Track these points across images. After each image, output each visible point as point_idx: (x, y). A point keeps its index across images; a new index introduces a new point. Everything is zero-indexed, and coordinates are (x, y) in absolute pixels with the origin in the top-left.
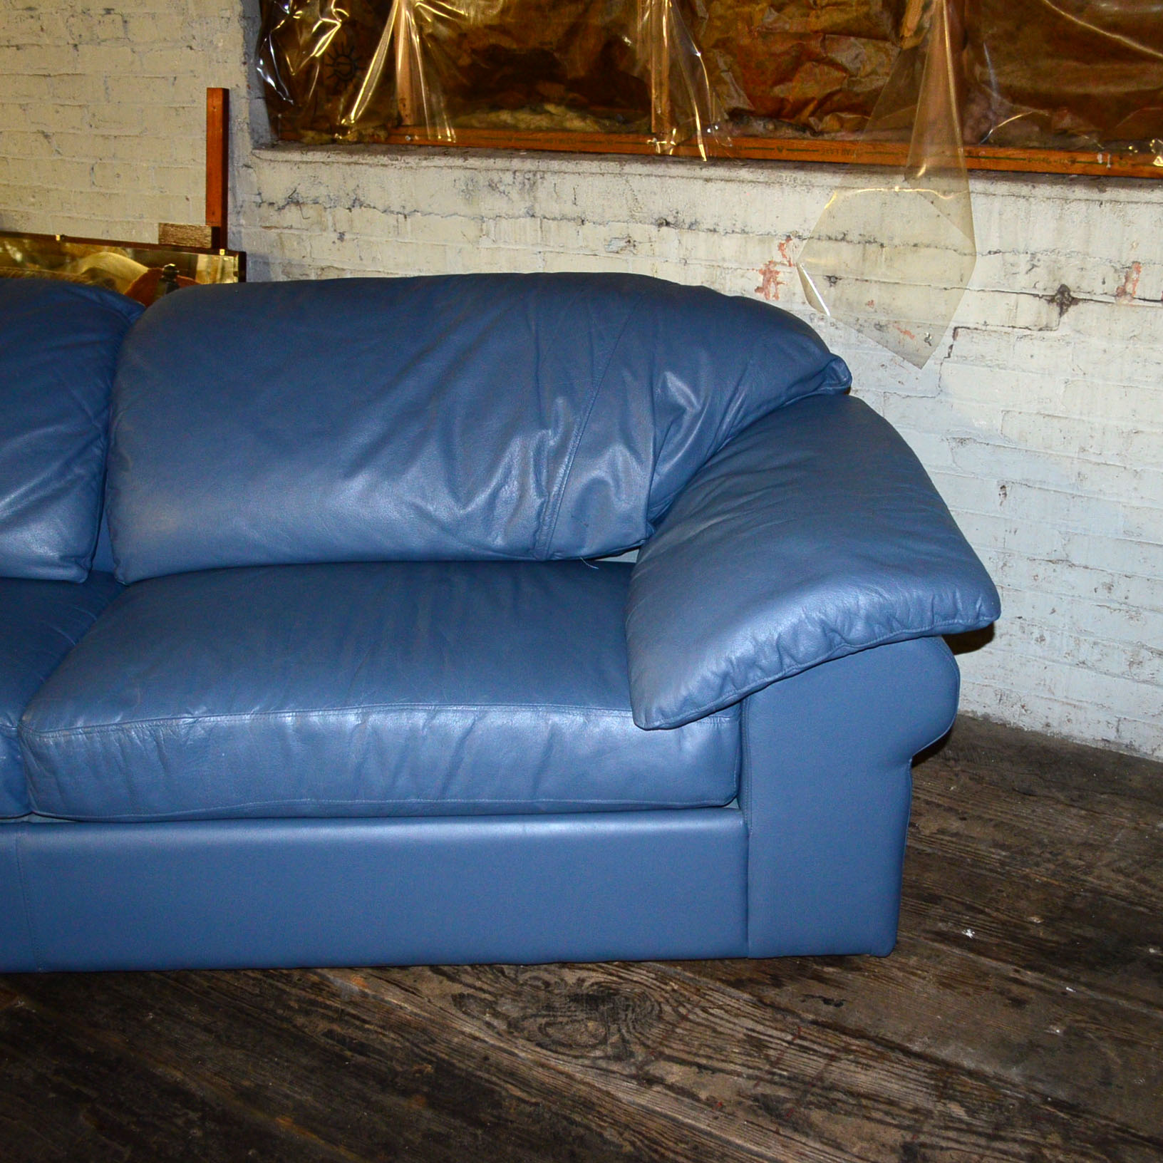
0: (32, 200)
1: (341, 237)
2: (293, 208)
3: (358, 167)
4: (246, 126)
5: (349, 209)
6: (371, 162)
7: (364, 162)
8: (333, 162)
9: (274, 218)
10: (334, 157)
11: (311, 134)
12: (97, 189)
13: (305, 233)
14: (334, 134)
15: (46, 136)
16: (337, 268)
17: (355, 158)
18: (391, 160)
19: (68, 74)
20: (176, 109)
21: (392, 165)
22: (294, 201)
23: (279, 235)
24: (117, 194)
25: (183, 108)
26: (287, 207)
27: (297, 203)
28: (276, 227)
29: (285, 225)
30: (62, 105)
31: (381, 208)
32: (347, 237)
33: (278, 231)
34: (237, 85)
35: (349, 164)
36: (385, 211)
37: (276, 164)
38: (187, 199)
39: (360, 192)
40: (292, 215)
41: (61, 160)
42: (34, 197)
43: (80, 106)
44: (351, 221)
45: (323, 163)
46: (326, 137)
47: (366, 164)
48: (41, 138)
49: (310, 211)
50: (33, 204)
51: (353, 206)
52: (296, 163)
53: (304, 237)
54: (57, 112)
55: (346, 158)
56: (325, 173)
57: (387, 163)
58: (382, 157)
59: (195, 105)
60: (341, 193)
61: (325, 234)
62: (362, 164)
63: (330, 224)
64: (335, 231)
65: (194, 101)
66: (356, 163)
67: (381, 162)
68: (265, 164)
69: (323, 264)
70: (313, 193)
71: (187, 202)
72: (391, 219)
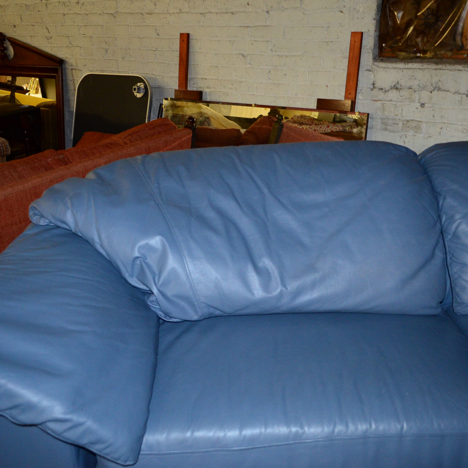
0: (231, 86)
1: (423, 105)
2: (394, 91)
3: (441, 71)
4: (370, 51)
5: (431, 92)
6: (450, 68)
7: (446, 68)
8: (426, 69)
9: (381, 95)
10: (425, 66)
11: (403, 54)
12: (271, 81)
13: (399, 103)
14: (417, 54)
15: (244, 56)
16: (417, 121)
17: (440, 66)
18: (464, 67)
19: (261, 26)
20: (326, 42)
21: (465, 70)
22: (396, 87)
23: (383, 104)
24: (284, 84)
25: (332, 42)
26: (390, 90)
27: (397, 89)
28: (381, 100)
29: (388, 100)
30: (256, 41)
31: (453, 91)
32: (426, 105)
33: (382, 102)
34: (368, 30)
35: (436, 69)
36: (454, 93)
37: (388, 70)
38: (327, 86)
39: (440, 84)
40: (393, 95)
41: (252, 67)
42: (232, 85)
43: (267, 41)
44: (431, 98)
45: (419, 69)
46: (412, 55)
47: (448, 69)
48: (241, 56)
49: (405, 93)
50: (231, 88)
51: (434, 90)
52: (400, 69)
53: (398, 105)
54: (252, 44)
55: (434, 66)
56: (419, 74)
57: (461, 69)
58: (458, 66)
59: (339, 40)
60: (428, 84)
61: (412, 104)
62: (445, 69)
63: (417, 99)
64: (419, 102)
65: (338, 38)
66: (440, 69)
67: (458, 68)
68: (382, 69)
69: (408, 119)
70: (409, 84)
71: (327, 88)
72: (458, 97)
